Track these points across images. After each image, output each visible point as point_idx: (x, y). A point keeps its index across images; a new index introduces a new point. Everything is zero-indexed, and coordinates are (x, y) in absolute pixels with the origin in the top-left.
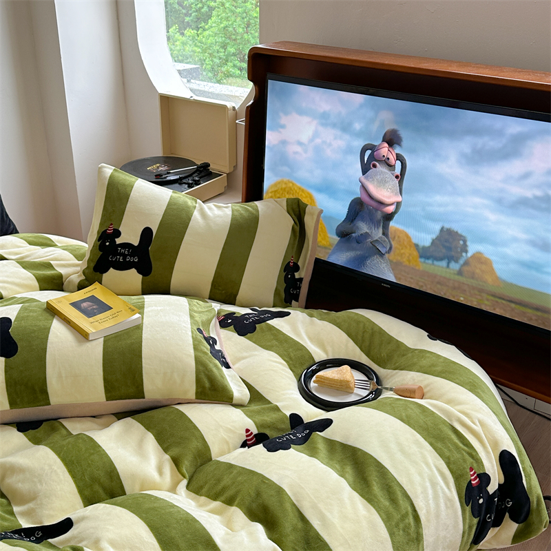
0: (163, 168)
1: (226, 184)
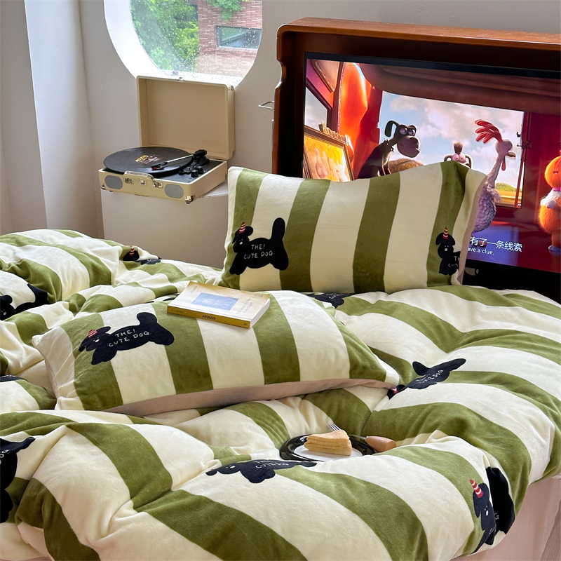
1: (227, 173)
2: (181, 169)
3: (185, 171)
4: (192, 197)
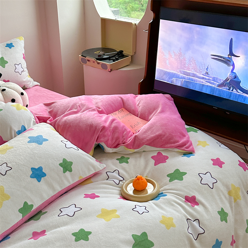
1: (131, 61)
2: (110, 57)
4: (111, 69)
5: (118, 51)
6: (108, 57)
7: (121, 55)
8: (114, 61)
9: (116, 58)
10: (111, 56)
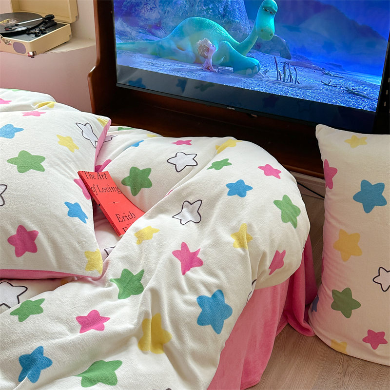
0: (13, 22)
1: (71, 33)
2: (28, 30)
3: (32, 31)
4: (33, 52)
5: (44, 16)
6: (25, 28)
7: (49, 23)
8: (37, 35)
9: (41, 30)
10: (30, 27)
